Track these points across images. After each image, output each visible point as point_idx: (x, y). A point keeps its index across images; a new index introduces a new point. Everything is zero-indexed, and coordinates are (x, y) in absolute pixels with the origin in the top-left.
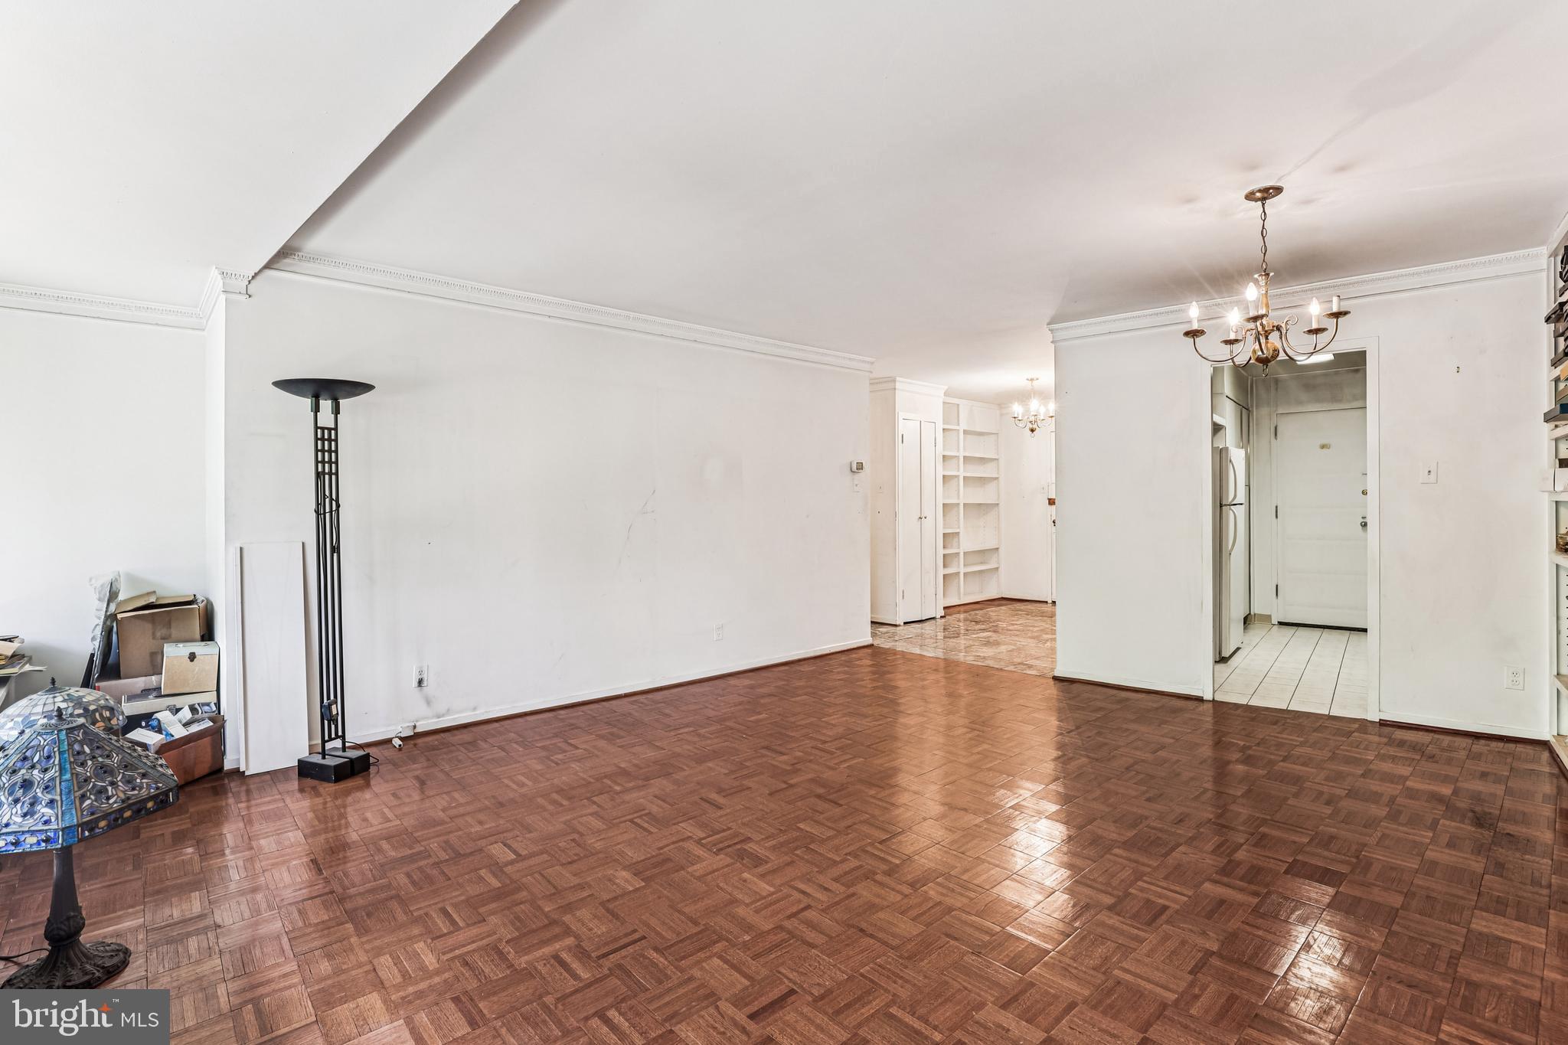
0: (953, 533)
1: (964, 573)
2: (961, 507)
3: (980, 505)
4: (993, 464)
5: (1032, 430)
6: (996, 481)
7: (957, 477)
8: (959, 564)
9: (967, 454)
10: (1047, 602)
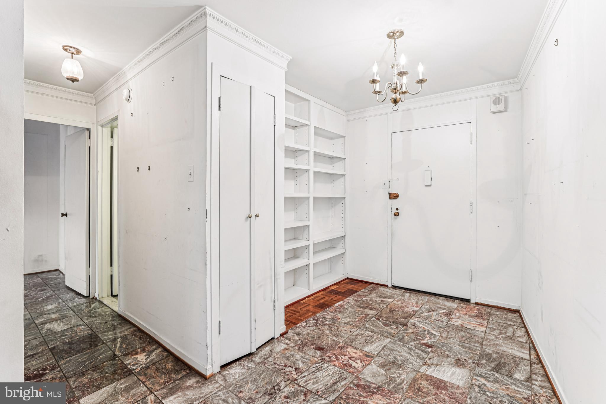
0: (304, 226)
1: (314, 264)
2: (312, 200)
3: (330, 198)
4: (341, 163)
5: (395, 102)
6: (343, 178)
7: (308, 171)
8: (309, 256)
9: (317, 150)
10: (387, 286)
